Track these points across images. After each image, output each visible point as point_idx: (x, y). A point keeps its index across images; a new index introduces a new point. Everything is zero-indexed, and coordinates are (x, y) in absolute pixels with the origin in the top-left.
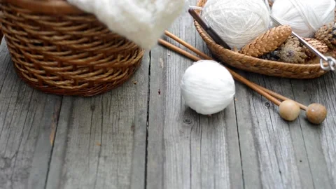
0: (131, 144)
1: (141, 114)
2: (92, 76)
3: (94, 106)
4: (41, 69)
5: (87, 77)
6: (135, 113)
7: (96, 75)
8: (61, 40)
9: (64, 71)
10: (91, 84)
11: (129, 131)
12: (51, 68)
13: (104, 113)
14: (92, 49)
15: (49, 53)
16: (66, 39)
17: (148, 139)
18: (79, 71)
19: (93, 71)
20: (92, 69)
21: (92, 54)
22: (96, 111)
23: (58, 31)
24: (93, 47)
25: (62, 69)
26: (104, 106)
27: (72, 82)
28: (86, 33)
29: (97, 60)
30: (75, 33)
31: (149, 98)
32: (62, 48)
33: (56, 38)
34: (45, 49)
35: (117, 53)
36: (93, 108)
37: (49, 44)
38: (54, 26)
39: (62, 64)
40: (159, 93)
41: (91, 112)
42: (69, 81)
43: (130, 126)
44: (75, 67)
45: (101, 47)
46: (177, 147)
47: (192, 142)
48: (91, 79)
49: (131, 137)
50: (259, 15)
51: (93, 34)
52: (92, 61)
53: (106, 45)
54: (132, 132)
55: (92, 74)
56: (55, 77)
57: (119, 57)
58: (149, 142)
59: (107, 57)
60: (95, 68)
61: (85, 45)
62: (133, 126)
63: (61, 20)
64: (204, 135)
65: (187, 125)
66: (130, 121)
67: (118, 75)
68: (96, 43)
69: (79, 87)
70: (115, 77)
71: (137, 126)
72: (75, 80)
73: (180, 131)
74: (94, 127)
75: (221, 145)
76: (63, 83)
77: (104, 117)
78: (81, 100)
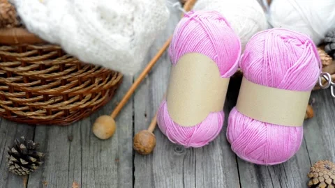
0: (115, 182)
1: (125, 144)
2: (67, 105)
3: (72, 136)
4: (7, 100)
5: (61, 106)
6: (119, 142)
7: (72, 103)
8: (27, 71)
9: (33, 102)
10: (67, 113)
11: (112, 165)
12: (18, 99)
13: (83, 144)
14: (64, 78)
15: (14, 84)
16: (32, 70)
17: (135, 175)
18: (52, 101)
19: (68, 99)
20: (67, 97)
21: (65, 82)
22: (75, 142)
23: (22, 61)
24: (64, 75)
25: (31, 99)
26: (83, 135)
27: (45, 111)
28: (55, 61)
29: (72, 88)
30: (42, 62)
31: (133, 124)
32: (29, 79)
33: (21, 68)
34: (9, 80)
35: (95, 78)
36: (70, 139)
37: (14, 75)
38: (18, 57)
39: (30, 95)
40: (146, 115)
41: (68, 144)
42: (41, 111)
43: (113, 159)
44: (46, 97)
45: (74, 74)
46: (168, 183)
47: (185, 175)
48: (67, 108)
49: (115, 173)
50: (254, 20)
51: (64, 61)
52: (65, 89)
53: (81, 71)
54: (116, 167)
55: (66, 102)
56: (24, 108)
57: (97, 81)
58: (136, 179)
59: (83, 83)
60: (69, 96)
61: (56, 74)
62: (117, 159)
63: (24, 50)
64: (199, 166)
65: (178, 154)
66: (114, 152)
67: (97, 100)
68: (69, 70)
69: (53, 116)
70: (94, 102)
71: (122, 158)
72: (47, 110)
73: (171, 163)
74: (72, 161)
75: (218, 178)
76: (34, 113)
77: (84, 148)
78: (56, 129)
